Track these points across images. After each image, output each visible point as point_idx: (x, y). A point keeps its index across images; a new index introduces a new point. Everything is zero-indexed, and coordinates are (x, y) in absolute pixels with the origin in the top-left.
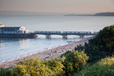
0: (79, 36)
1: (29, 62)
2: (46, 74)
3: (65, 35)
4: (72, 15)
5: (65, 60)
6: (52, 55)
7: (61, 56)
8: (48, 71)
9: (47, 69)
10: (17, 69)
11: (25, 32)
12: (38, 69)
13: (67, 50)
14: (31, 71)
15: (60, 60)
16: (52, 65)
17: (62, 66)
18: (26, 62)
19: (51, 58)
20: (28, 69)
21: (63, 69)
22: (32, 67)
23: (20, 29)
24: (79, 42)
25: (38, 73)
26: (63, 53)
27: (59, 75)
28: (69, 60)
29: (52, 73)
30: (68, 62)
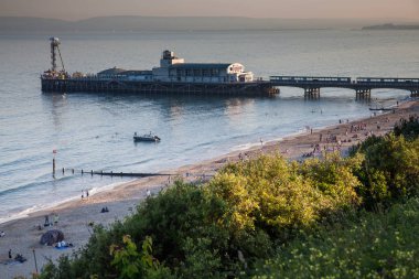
1: (252, 167)
2: (305, 204)
3: (363, 88)
4: (389, 27)
5: (363, 163)
6: (322, 149)
7: (352, 152)
8: (310, 195)
9: (308, 187)
10: (222, 184)
11: (242, 78)
12: (281, 189)
13: (370, 135)
14: (260, 194)
15: (347, 165)
16: (323, 177)
17: (355, 182)
18: (245, 167)
19: (321, 157)
20: (251, 186)
21: (357, 189)
22: (263, 182)
23: (229, 71)
24: (407, 110)
25: (282, 199)
26: (356, 143)
27: (346, 209)
28: (376, 164)
29: (325, 202)
30: (372, 170)
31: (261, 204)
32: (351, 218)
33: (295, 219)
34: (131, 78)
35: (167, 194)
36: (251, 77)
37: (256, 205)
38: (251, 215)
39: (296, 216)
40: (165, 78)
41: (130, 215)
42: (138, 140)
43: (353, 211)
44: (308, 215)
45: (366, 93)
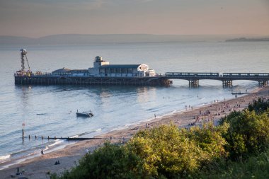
0: (257, 82)
1: (156, 132)
2: (191, 157)
3: (227, 79)
4: (243, 39)
5: (229, 129)
6: (201, 120)
7: (222, 122)
8: (194, 151)
9: (193, 146)
10: (136, 145)
11: (148, 74)
12: (175, 147)
13: (232, 110)
14: (161, 150)
15: (218, 130)
16: (202, 139)
17: (223, 142)
18: (151, 133)
19: (200, 125)
20: (155, 146)
21: (225, 147)
22: (163, 142)
23: (139, 69)
24: (256, 94)
25: (176, 154)
26: (223, 116)
27: (218, 160)
28: (237, 130)
29: (204, 155)
30: (235, 134)
31: (162, 158)
32: (221, 166)
33: (185, 168)
34: (74, 75)
35: (99, 152)
36: (153, 74)
37: (159, 158)
39: (185, 165)
40: (96, 74)
41: (74, 166)
42: (79, 115)
43: (223, 161)
44: (193, 164)
45: (230, 82)
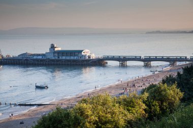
0: (169, 63)
1: (95, 100)
2: (120, 118)
3: (147, 61)
4: (159, 32)
5: (148, 97)
6: (128, 90)
7: (143, 92)
8: (123, 113)
9: (122, 110)
10: (80, 109)
11: (89, 57)
12: (109, 110)
13: (151, 83)
14: (98, 113)
15: (140, 98)
16: (129, 104)
17: (144, 106)
18: (91, 100)
19: (127, 94)
20: (94, 109)
21: (145, 110)
22: (100, 107)
23: (83, 54)
24: (168, 71)
25: (109, 116)
26: (144, 88)
27: (140, 120)
28: (154, 98)
29: (130, 116)
30: (152, 100)
31: (99, 118)
32: (142, 124)
33: (116, 125)
34: (35, 57)
35: (52, 115)
36: (93, 56)
37: (97, 119)
38: (94, 124)
39: (116, 123)
40: (51, 57)
41: (34, 126)
42: (38, 87)
43: (143, 121)
44: (122, 122)
45: (149, 63)
